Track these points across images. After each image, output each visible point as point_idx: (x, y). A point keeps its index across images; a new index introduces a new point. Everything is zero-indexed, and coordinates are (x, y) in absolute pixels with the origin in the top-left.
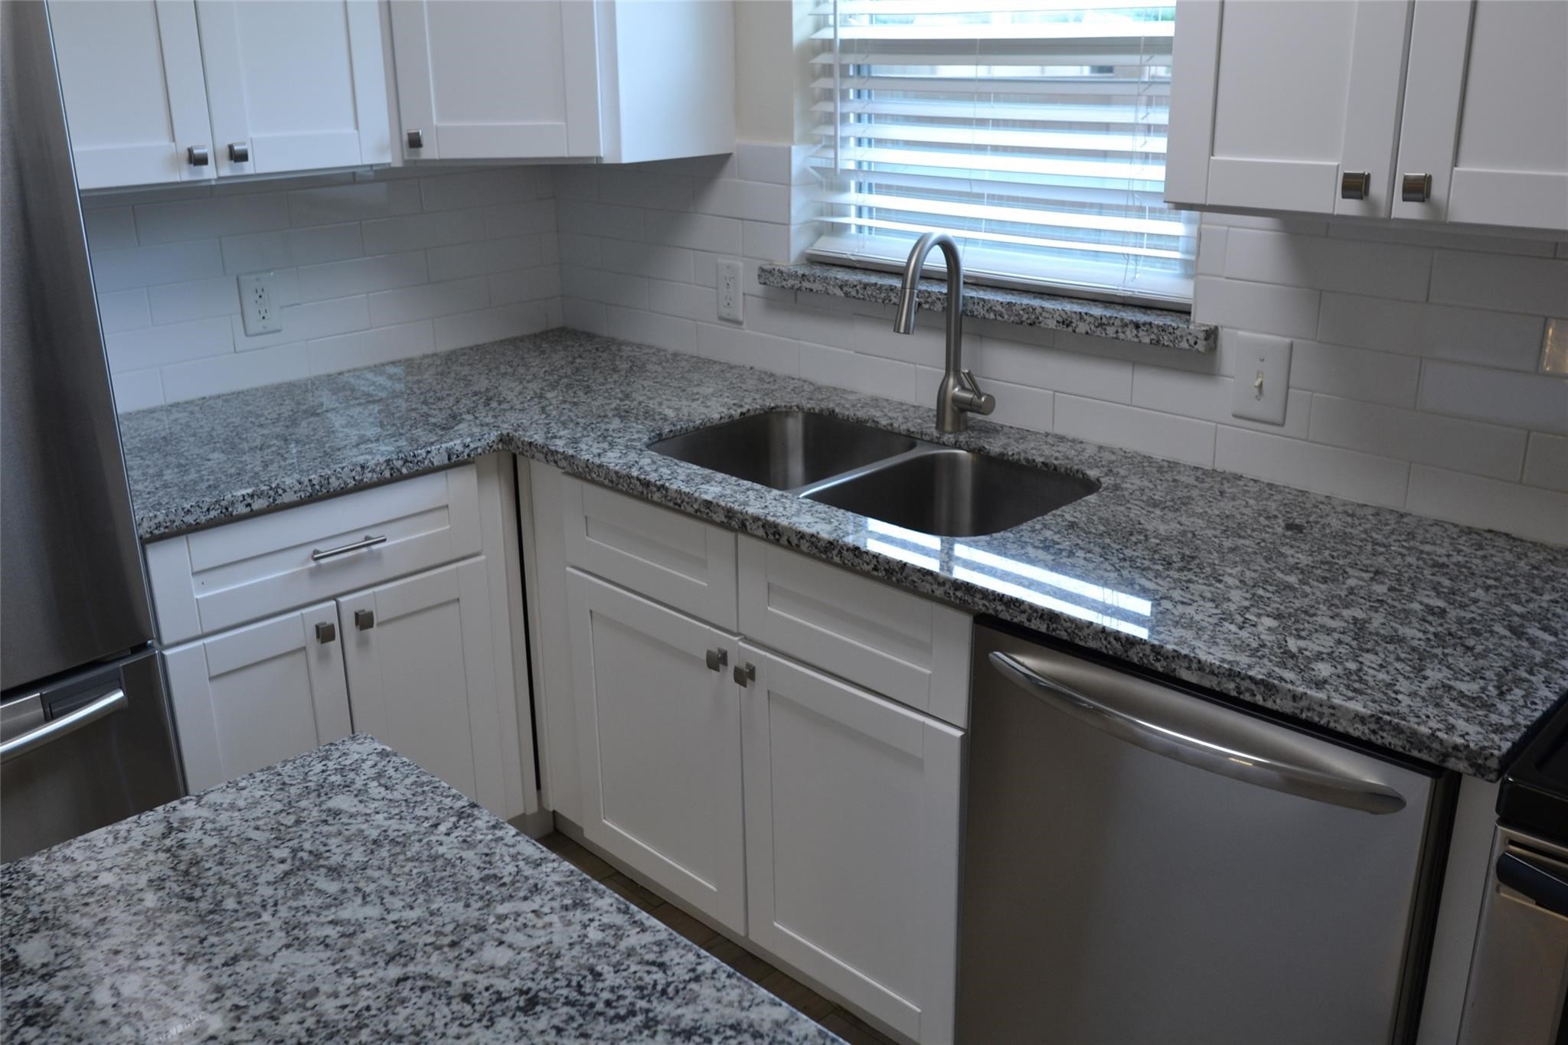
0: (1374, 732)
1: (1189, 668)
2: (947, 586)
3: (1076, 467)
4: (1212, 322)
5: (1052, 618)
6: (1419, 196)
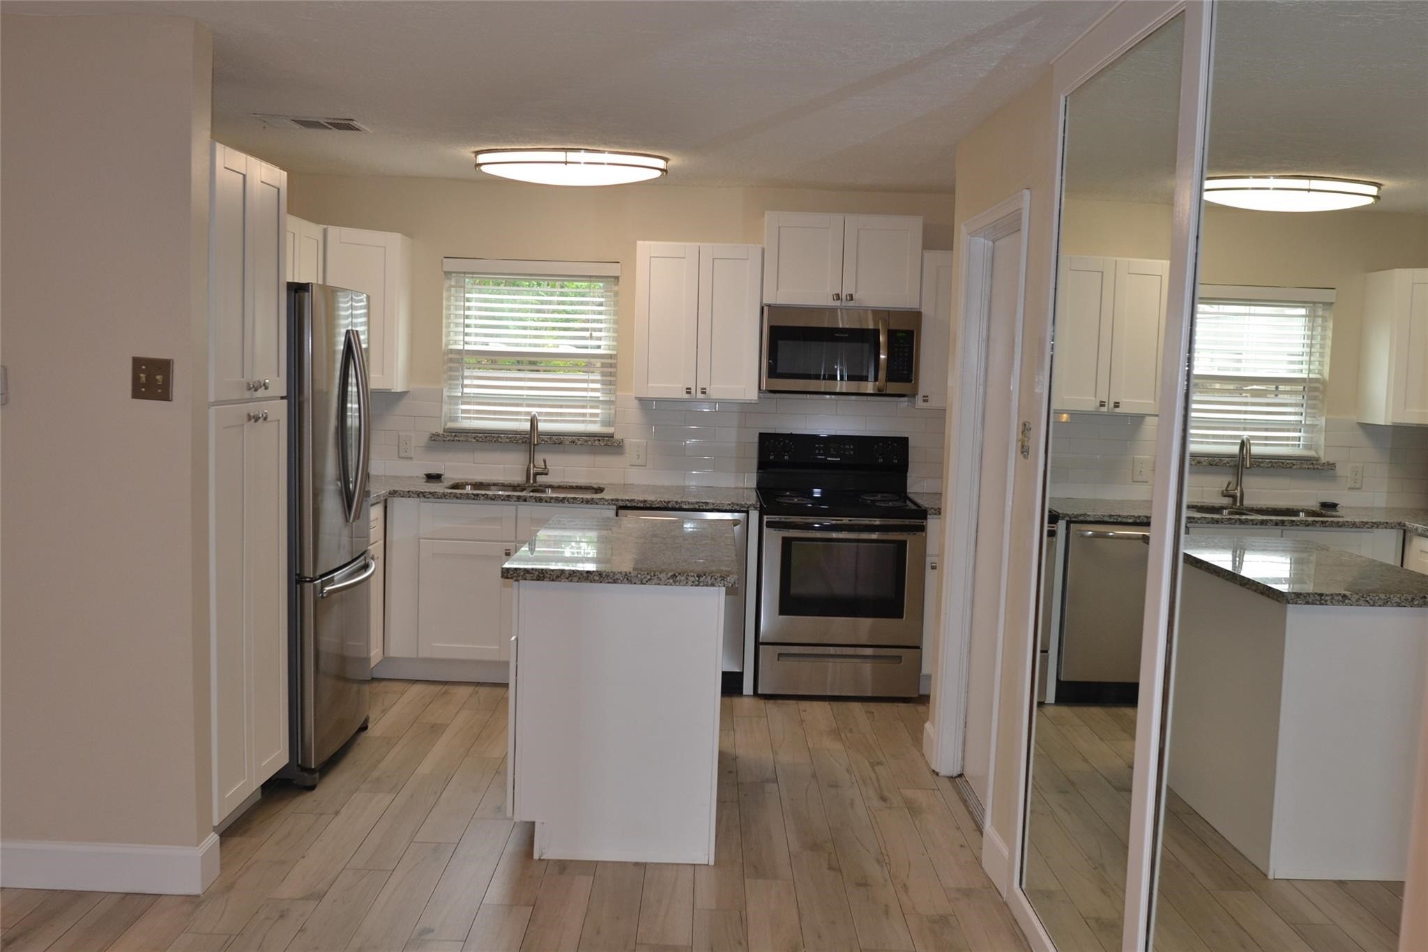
0: (731, 506)
1: (685, 504)
4: (620, 438)
5: (645, 501)
6: (704, 393)
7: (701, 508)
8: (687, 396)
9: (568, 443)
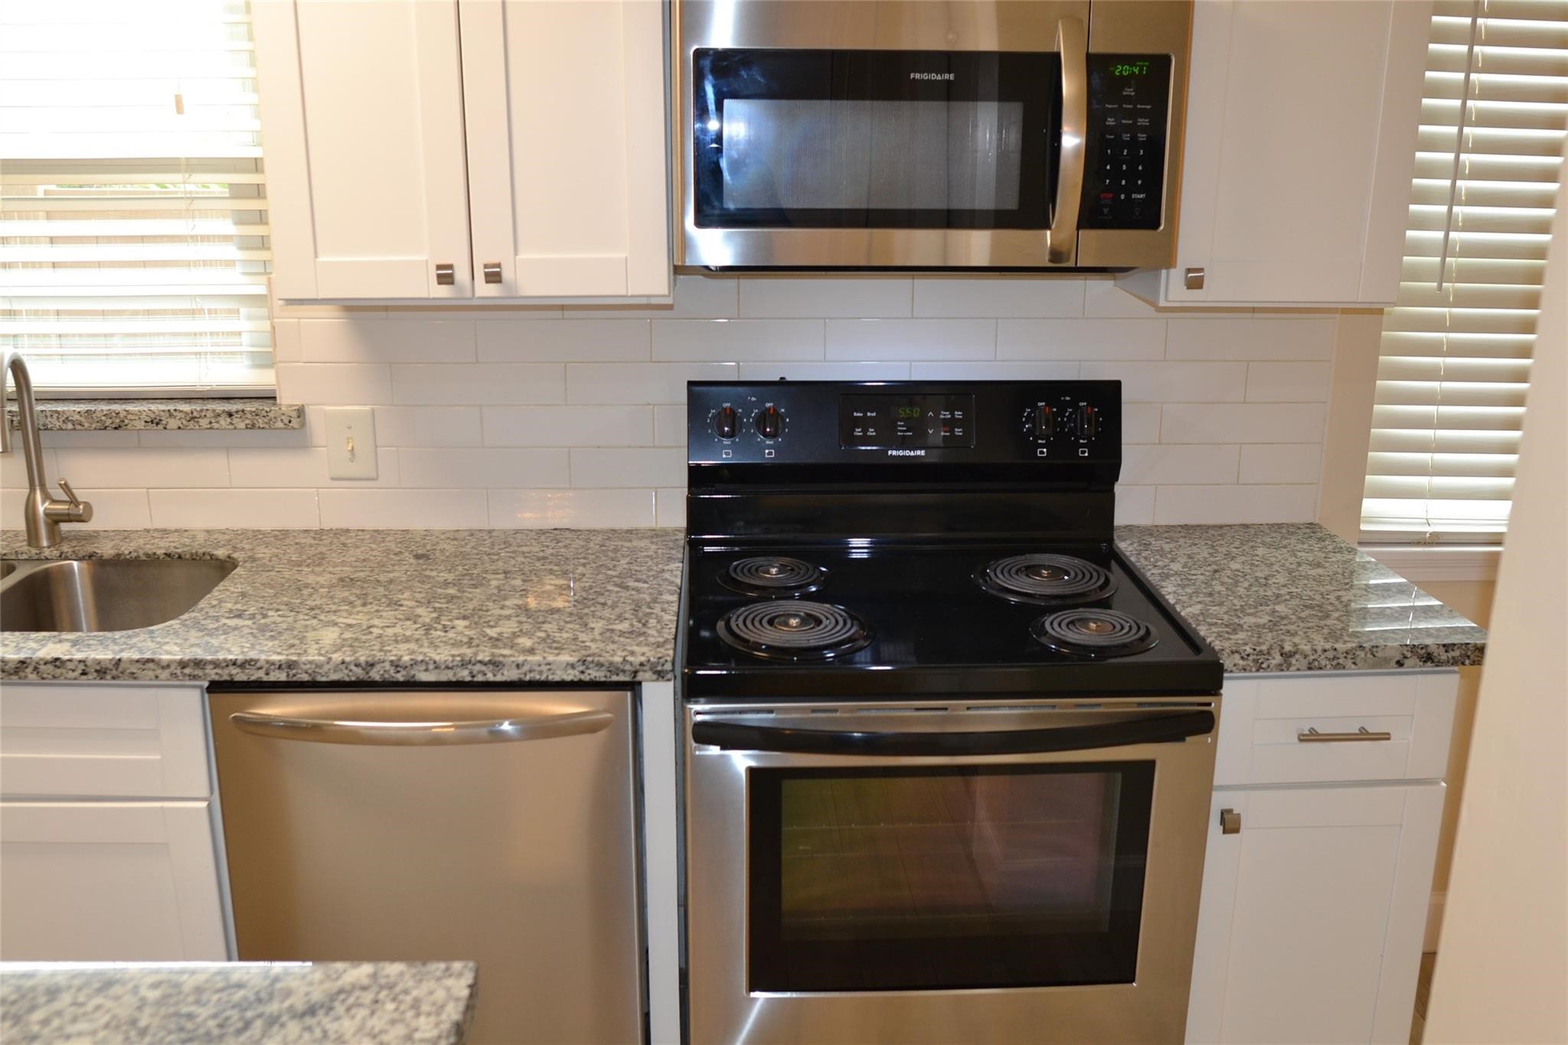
0: (583, 672)
1: (426, 670)
2: (173, 667)
3: (201, 551)
4: (298, 402)
5: (291, 665)
6: (494, 277)
7: (480, 678)
8: (443, 292)
9: (140, 425)
